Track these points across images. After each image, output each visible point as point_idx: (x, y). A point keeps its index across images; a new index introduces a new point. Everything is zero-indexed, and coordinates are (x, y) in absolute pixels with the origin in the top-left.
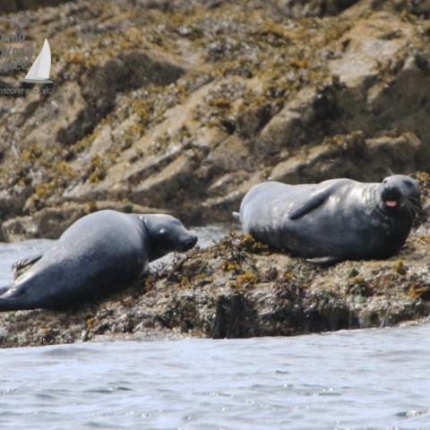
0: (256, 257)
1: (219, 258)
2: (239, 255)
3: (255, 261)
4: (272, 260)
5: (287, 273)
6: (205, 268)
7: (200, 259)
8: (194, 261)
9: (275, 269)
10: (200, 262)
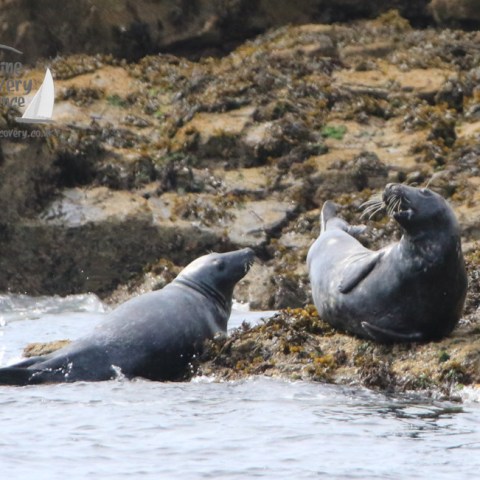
0: (318, 338)
1: (275, 338)
2: (299, 335)
3: (318, 343)
4: (338, 342)
5: (358, 356)
6: (260, 350)
7: (251, 339)
8: (245, 342)
9: (344, 352)
10: (252, 343)
